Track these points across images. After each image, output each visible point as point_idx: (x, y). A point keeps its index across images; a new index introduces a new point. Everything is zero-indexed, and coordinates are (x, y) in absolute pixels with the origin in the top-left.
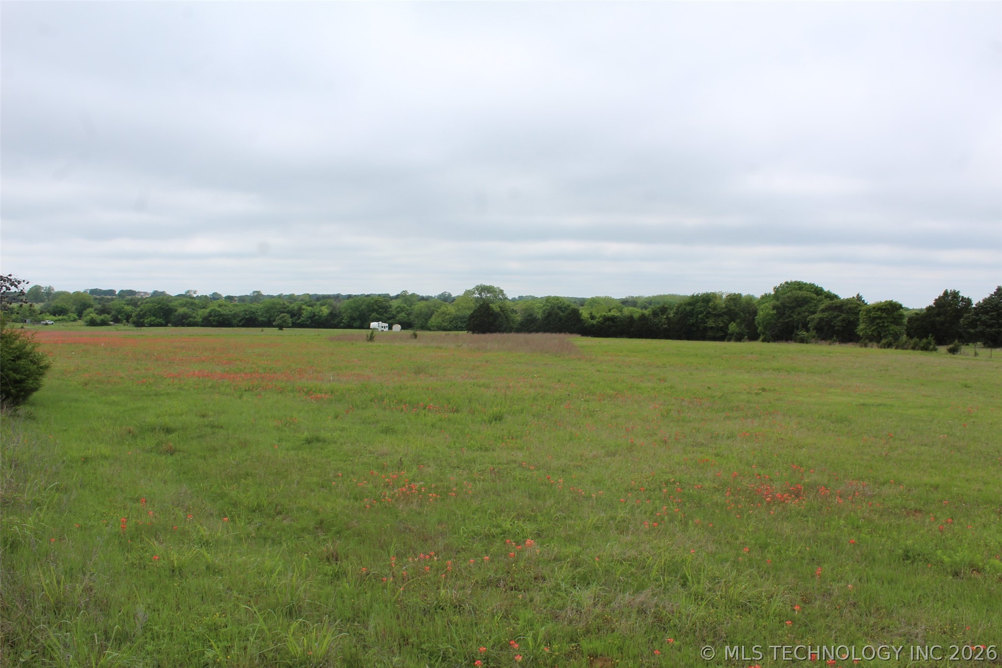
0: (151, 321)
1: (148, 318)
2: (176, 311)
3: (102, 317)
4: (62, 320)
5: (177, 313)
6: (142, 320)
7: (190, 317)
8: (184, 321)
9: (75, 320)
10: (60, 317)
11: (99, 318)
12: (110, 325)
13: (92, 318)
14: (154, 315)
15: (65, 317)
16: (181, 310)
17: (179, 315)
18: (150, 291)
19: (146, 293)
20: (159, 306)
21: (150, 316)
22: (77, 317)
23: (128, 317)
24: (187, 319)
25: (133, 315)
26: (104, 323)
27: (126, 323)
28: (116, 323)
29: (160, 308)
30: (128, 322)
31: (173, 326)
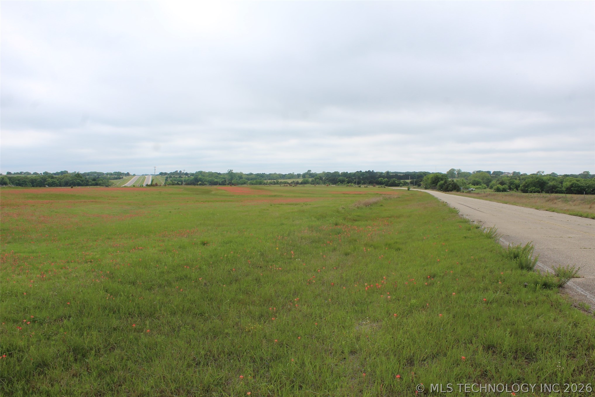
0: (533, 190)
1: (530, 188)
2: (548, 183)
3: (503, 187)
4: (479, 188)
5: (548, 185)
6: (526, 189)
7: (557, 187)
8: (554, 190)
9: (485, 188)
10: (478, 186)
11: (501, 187)
12: (508, 191)
13: (498, 187)
14: (534, 186)
15: (480, 186)
16: (551, 183)
17: (550, 186)
18: (511, 172)
19: (509, 173)
20: (537, 180)
21: (532, 187)
22: (487, 187)
23: (517, 187)
24: (555, 189)
25: (521, 185)
26: (504, 190)
27: (516, 191)
28: (511, 190)
29: (538, 181)
30: (517, 190)
31: (546, 193)
